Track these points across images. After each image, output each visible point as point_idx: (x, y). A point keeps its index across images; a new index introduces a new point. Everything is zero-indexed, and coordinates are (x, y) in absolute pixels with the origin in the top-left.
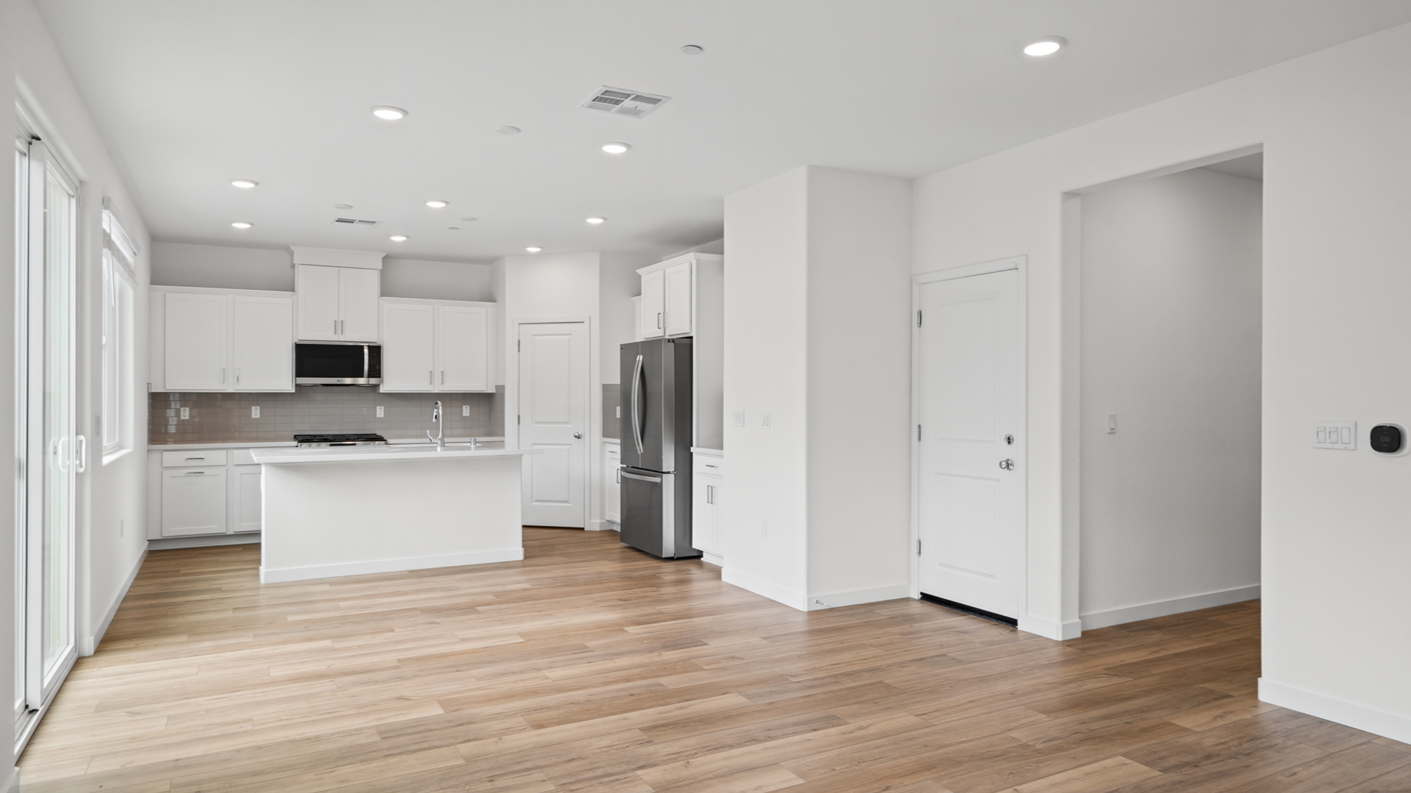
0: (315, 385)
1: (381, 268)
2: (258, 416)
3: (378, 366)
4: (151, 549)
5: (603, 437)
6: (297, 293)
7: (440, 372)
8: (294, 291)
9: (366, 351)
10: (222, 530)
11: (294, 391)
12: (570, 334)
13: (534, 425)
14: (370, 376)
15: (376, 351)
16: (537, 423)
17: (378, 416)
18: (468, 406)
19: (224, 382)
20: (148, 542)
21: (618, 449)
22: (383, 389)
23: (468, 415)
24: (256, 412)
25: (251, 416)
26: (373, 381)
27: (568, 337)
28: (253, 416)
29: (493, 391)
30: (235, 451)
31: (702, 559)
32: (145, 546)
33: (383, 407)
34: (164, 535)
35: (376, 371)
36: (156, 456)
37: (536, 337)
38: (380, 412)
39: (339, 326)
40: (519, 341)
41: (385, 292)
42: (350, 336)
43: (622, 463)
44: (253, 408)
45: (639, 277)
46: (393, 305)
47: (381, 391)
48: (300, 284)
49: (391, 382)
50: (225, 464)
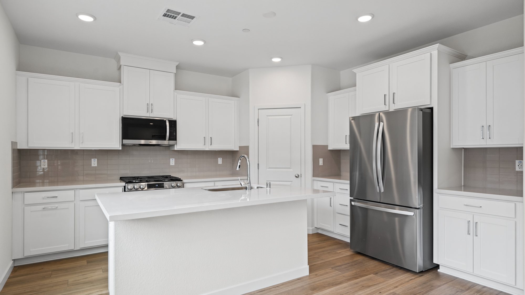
0: (134, 145)
1: (175, 72)
2: (96, 165)
3: (175, 133)
4: (15, 265)
5: (313, 177)
6: (123, 85)
7: (210, 138)
8: (121, 83)
9: (168, 124)
10: (72, 248)
11: (121, 149)
12: (292, 115)
13: (268, 170)
14: (169, 140)
15: (173, 123)
16: (270, 168)
17: (171, 164)
18: (221, 158)
19: (72, 142)
20: (13, 261)
21: (348, 187)
22: (176, 148)
23: (221, 163)
24: (94, 163)
25: (91, 165)
26: (172, 142)
27: (290, 117)
28: (93, 165)
29: (237, 149)
30: (81, 191)
31: (438, 270)
32: (10, 265)
33: (174, 159)
34: (25, 256)
35: (173, 137)
36: (19, 197)
37: (269, 117)
38: (172, 162)
39: (149, 107)
40: (258, 119)
41: (177, 87)
42: (157, 114)
43: (350, 196)
44: (93, 160)
45: (355, 74)
46: (183, 96)
47: (176, 149)
48: (124, 78)
49: (181, 145)
50: (74, 200)
